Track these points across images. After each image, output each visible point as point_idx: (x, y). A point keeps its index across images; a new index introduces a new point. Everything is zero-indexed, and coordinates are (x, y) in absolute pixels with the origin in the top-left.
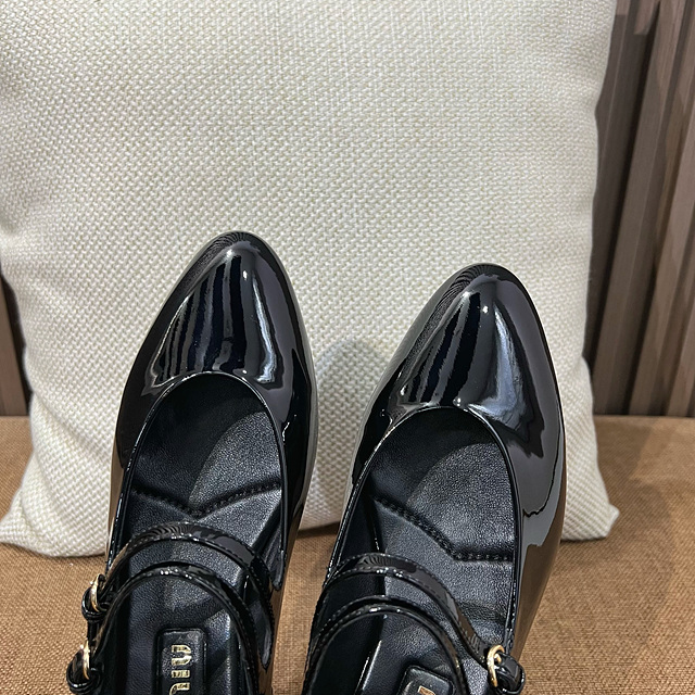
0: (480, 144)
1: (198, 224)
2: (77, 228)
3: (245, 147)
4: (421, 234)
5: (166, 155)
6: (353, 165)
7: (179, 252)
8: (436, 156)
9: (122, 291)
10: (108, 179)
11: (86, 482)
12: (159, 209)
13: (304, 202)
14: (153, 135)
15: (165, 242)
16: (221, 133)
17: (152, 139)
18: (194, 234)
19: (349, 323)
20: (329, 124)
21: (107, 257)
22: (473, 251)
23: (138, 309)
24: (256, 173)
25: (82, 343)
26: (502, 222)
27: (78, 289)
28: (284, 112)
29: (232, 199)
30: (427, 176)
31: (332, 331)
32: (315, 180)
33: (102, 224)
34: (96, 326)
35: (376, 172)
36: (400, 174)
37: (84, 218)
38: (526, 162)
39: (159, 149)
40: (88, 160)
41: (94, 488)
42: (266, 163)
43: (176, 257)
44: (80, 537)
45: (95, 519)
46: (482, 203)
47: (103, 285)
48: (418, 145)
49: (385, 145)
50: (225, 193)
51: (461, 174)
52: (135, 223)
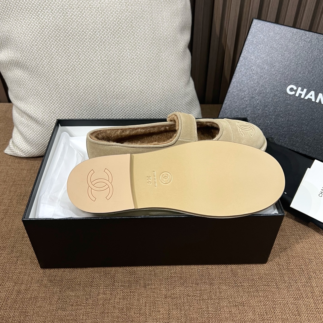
0: (148, 10)
1: (59, 42)
2: (20, 46)
3: (71, 16)
4: (132, 42)
5: (46, 19)
6: (107, 20)
7: (54, 52)
8: (134, 15)
9: (38, 66)
10: (28, 29)
11: (35, 131)
12: (46, 38)
13: (93, 33)
14: (41, 13)
15: (49, 49)
16: (63, 11)
17: (41, 14)
18: (58, 46)
19: (112, 73)
20: (98, 6)
21: (31, 55)
22: (150, 47)
23: (44, 72)
24: (76, 24)
25: (27, 85)
26: (158, 36)
27: (23, 67)
28: (83, 3)
29: (69, 33)
30: (131, 22)
31: (107, 76)
32: (95, 26)
33: (28, 44)
34: (31, 79)
35: (115, 22)
36: (123, 22)
37: (22, 43)
38: (165, 16)
39: (43, 17)
40: (21, 22)
41: (37, 133)
42: (79, 21)
43: (53, 54)
44: (34, 150)
45: (39, 143)
46: (151, 30)
47: (31, 65)
48: (127, 12)
49: (117, 12)
50: (67, 31)
51: (143, 21)
52: (39, 43)
